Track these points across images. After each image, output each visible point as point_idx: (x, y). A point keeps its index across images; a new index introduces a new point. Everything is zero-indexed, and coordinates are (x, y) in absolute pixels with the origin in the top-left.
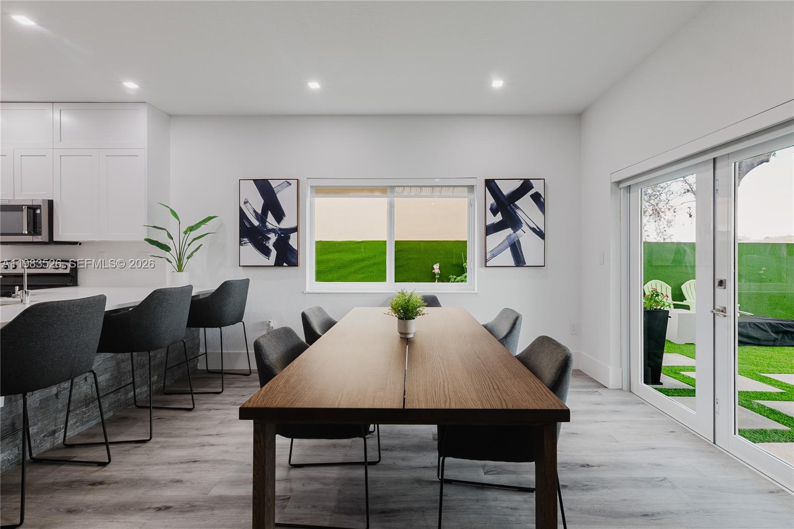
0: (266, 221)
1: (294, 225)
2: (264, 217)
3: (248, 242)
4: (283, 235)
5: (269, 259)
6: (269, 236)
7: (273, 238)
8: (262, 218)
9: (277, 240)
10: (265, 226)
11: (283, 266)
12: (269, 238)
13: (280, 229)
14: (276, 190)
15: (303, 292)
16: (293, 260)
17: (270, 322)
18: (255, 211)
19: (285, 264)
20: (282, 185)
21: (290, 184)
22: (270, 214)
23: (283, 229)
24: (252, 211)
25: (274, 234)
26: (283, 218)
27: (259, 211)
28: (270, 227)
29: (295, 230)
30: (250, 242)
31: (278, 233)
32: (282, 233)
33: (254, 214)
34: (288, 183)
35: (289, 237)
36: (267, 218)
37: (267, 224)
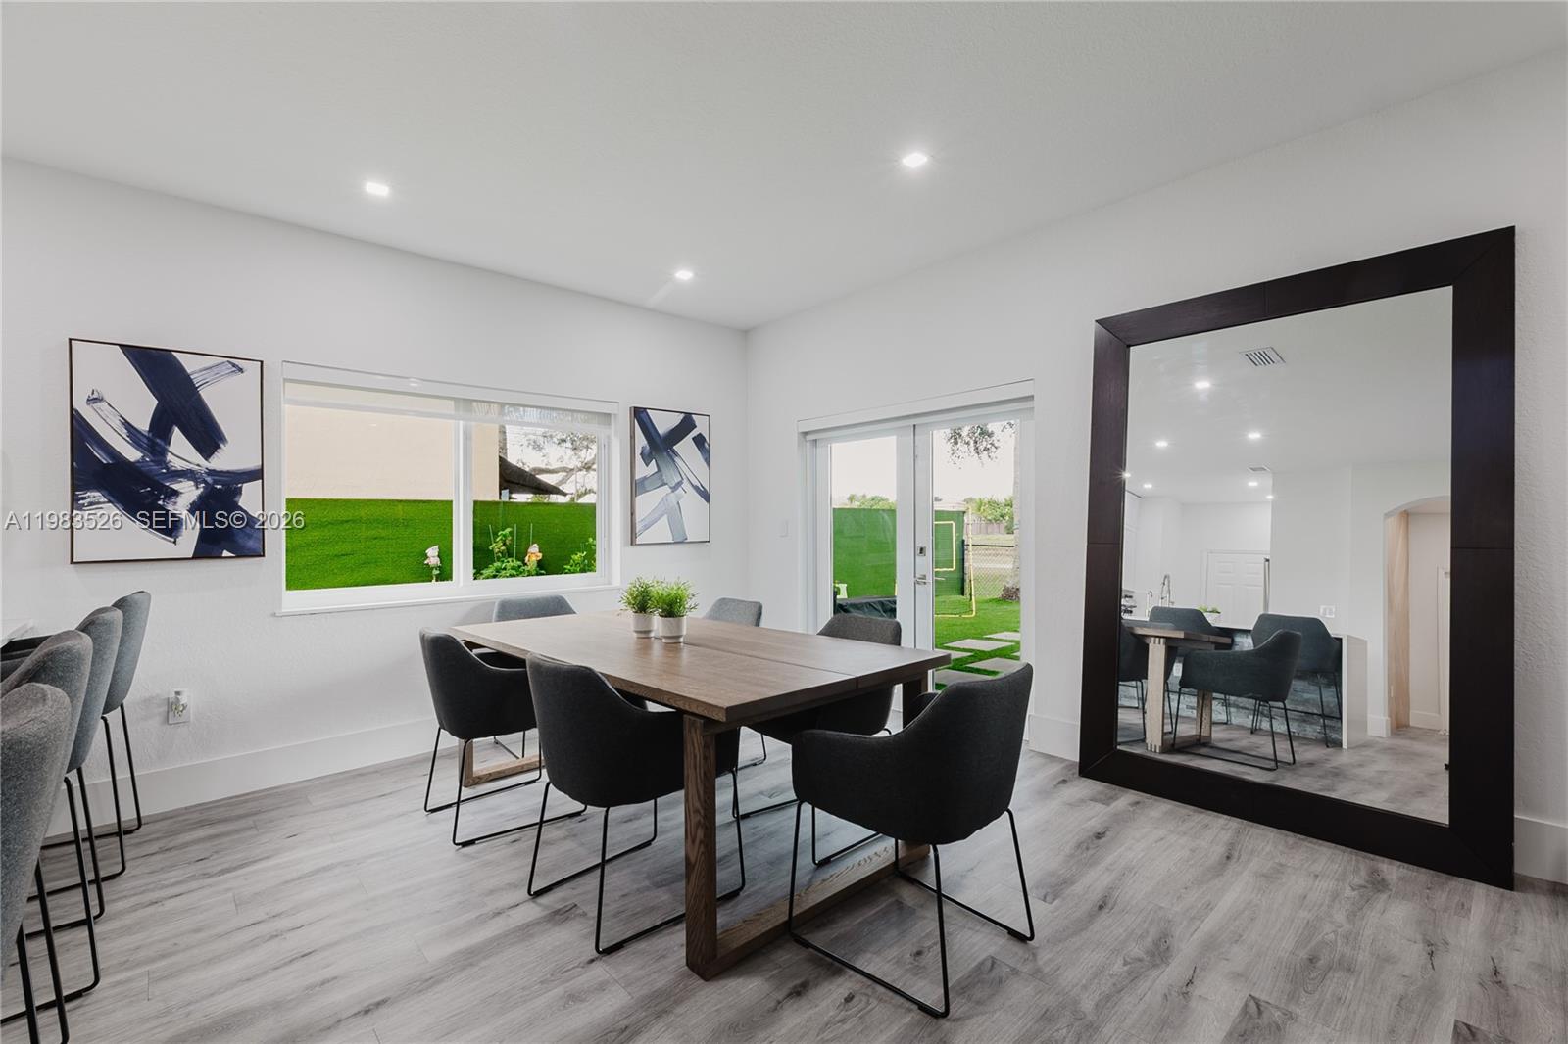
0: (163, 452)
1: (253, 464)
2: (158, 440)
3: (104, 500)
4: (218, 486)
5: (175, 542)
6: (175, 486)
7: (189, 492)
8: (155, 440)
9: (200, 497)
10: (163, 463)
11: (221, 557)
12: (176, 493)
13: (211, 472)
14: (196, 379)
15: (274, 615)
16: (251, 543)
17: (178, 693)
18: (127, 425)
19: (226, 554)
20: (215, 370)
21: (241, 370)
22: (177, 434)
23: (222, 472)
24: (116, 423)
25: (192, 483)
26: (219, 447)
27: (143, 425)
28: (177, 464)
29: (257, 474)
30: (109, 502)
31: (205, 482)
32: (216, 482)
33: (124, 432)
34: (234, 366)
35: (239, 492)
36: (169, 444)
37: (169, 457)
